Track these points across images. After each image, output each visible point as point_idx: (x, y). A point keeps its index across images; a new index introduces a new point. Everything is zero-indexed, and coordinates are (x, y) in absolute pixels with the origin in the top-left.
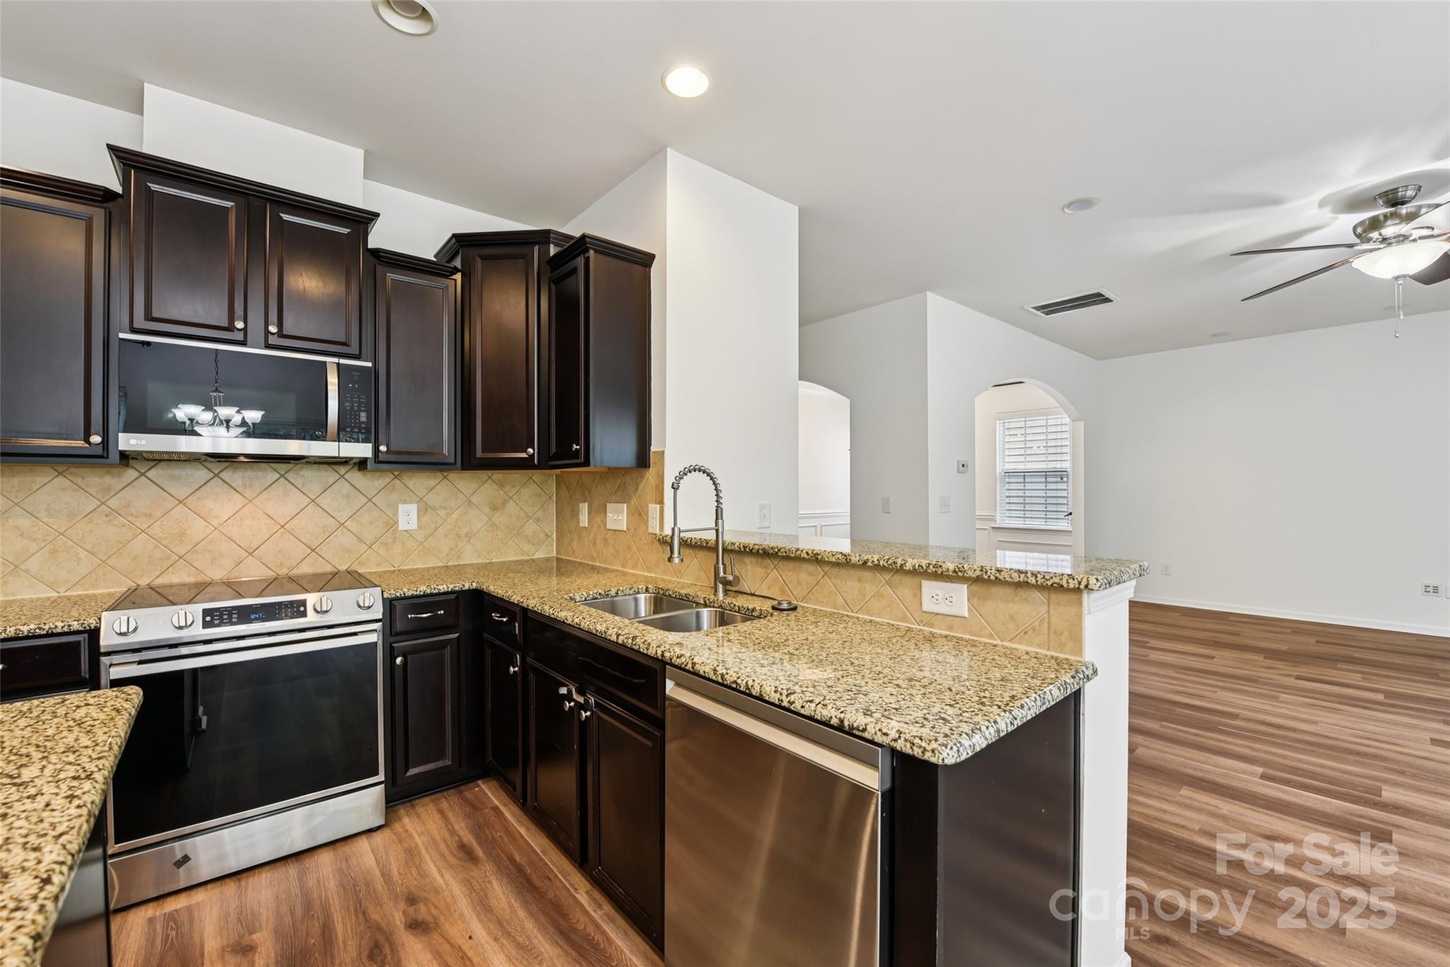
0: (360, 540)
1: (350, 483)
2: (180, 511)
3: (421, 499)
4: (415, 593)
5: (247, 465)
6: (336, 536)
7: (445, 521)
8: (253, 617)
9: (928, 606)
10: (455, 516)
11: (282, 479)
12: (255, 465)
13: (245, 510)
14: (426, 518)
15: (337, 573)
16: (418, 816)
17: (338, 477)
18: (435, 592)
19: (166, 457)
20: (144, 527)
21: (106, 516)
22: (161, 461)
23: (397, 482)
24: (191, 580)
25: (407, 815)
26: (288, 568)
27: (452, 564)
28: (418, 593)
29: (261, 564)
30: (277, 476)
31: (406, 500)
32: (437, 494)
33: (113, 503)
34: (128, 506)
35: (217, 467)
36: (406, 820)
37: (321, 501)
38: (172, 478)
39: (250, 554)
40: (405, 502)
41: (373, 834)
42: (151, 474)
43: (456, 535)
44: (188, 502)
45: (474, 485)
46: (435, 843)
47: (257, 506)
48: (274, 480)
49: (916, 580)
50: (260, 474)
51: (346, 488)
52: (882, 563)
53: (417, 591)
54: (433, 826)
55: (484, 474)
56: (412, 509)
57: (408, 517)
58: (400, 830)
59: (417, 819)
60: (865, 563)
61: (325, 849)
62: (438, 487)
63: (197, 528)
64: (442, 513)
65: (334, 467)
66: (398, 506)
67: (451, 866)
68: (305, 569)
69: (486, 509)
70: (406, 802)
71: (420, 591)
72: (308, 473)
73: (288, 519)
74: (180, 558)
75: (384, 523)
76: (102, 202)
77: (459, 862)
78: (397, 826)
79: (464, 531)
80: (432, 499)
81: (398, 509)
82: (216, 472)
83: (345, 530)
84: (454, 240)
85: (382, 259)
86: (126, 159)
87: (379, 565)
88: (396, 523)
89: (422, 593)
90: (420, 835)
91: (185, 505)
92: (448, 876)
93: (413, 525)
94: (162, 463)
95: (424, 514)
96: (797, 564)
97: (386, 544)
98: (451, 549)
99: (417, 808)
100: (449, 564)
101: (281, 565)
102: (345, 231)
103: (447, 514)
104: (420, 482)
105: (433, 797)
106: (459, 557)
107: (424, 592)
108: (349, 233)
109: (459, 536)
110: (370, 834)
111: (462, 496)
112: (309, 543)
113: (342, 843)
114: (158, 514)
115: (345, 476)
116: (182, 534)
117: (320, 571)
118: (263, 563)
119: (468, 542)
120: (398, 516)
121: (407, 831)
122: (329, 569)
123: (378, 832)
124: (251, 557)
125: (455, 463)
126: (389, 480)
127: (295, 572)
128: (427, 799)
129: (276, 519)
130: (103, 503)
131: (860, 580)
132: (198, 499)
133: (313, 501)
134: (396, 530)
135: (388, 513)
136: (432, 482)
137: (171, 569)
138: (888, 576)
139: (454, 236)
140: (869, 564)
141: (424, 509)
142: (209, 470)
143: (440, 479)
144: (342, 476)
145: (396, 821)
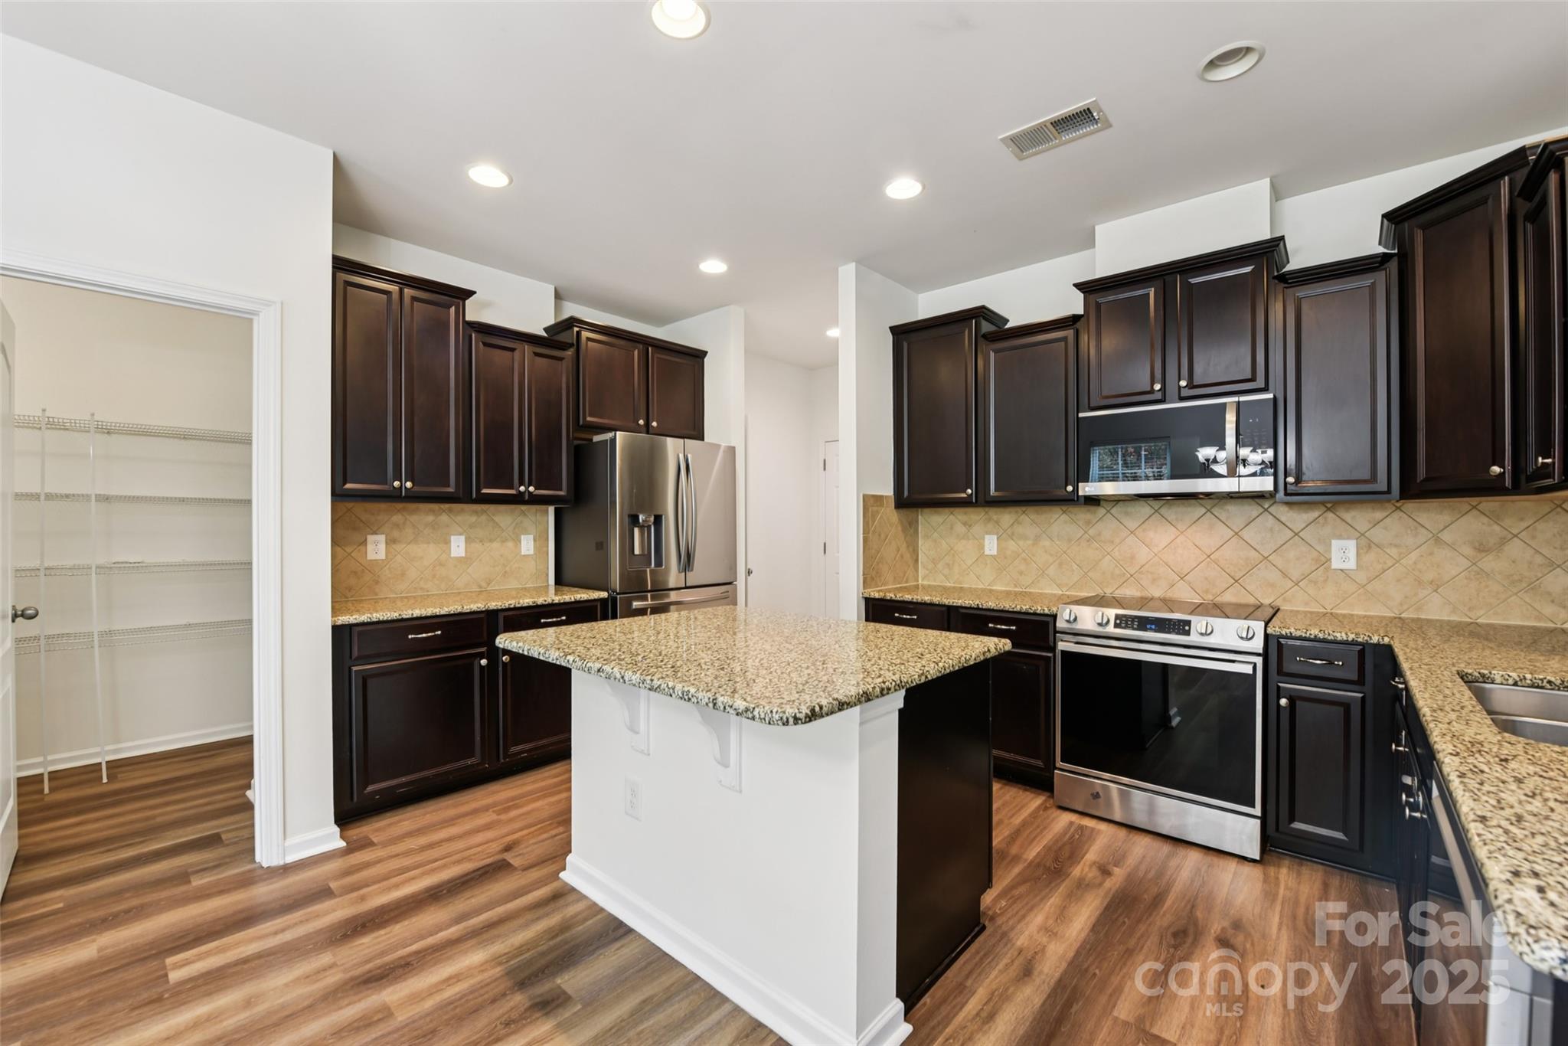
0: (1285, 575)
1: (1275, 517)
2: (1131, 539)
3: (1363, 535)
4: (1304, 635)
5: (1171, 502)
6: (1259, 569)
7: (1397, 562)
8: (1148, 626)
10: (1414, 556)
11: (1209, 513)
12: (1176, 502)
13: (1178, 540)
14: (1370, 557)
15: (1260, 607)
16: (1299, 874)
17: (1262, 510)
18: (1329, 638)
19: (1123, 498)
20: (1109, 550)
21: (1088, 541)
22: (1119, 501)
23: (1330, 515)
24: (1138, 594)
25: (1289, 867)
26: (1213, 595)
27: (1407, 616)
28: (1308, 635)
29: (1190, 589)
30: (1204, 510)
31: (1341, 535)
32: (1386, 528)
33: (1091, 532)
34: (1099, 534)
35: (1156, 504)
36: (1284, 871)
37: (1244, 534)
38: (1127, 514)
39: (1182, 578)
40: (1340, 537)
41: (1246, 862)
42: (1113, 511)
43: (1415, 580)
44: (1137, 532)
45: (1445, 518)
46: (1296, 902)
47: (1187, 537)
48: (1201, 514)
50: (1189, 509)
51: (1270, 521)
53: (1306, 633)
54: (1307, 891)
55: (1463, 503)
56: (1351, 545)
57: (1344, 554)
58: (1272, 874)
59: (1295, 875)
61: (1199, 849)
62: (1388, 520)
63: (1143, 554)
64: (1393, 552)
65: (1258, 500)
66: (1331, 542)
67: (1295, 929)
68: (1228, 597)
69: (1467, 550)
70: (1295, 857)
71: (1310, 634)
72: (1233, 508)
73: (1213, 550)
74: (1132, 576)
75: (1313, 559)
76: (1072, 325)
77: (1305, 931)
78: (1272, 870)
79: (1429, 576)
80: (1378, 534)
81: (1331, 544)
82: (1156, 509)
83: (1269, 565)
84: (1385, 221)
85: (1290, 281)
86: (1088, 288)
87: (1307, 604)
88: (1329, 560)
89: (1312, 637)
90: (1287, 888)
91: (1134, 534)
92: (1285, 935)
93: (1351, 564)
94: (1121, 503)
95: (1367, 552)
97: (1315, 583)
98: (1406, 597)
99: (1304, 868)
100: (1402, 616)
101: (1207, 592)
102: (1248, 269)
103: (1400, 554)
104: (1360, 517)
105: (1328, 869)
106: (1419, 609)
107: (1316, 636)
108: (1253, 269)
109: (1420, 582)
110: (1242, 861)
111: (1423, 531)
112: (1232, 574)
113: (1215, 853)
114: (1117, 541)
115: (1269, 510)
116: (1133, 558)
117: (1243, 601)
118: (1192, 588)
119: (1436, 591)
120: (1330, 552)
121: (1277, 878)
122: (1251, 601)
123: (1251, 864)
124: (1182, 581)
125: (1389, 492)
126: (1320, 513)
127: (1219, 599)
128: (1321, 867)
129: (1202, 549)
130: (1086, 532)
132: (1144, 530)
133: (1236, 534)
134: (1328, 568)
135: (1318, 549)
136: (1379, 515)
137: (1125, 584)
139: (1384, 216)
141: (1366, 545)
142: (1151, 507)
143: (1390, 511)
144: (1266, 510)
145: (1274, 865)
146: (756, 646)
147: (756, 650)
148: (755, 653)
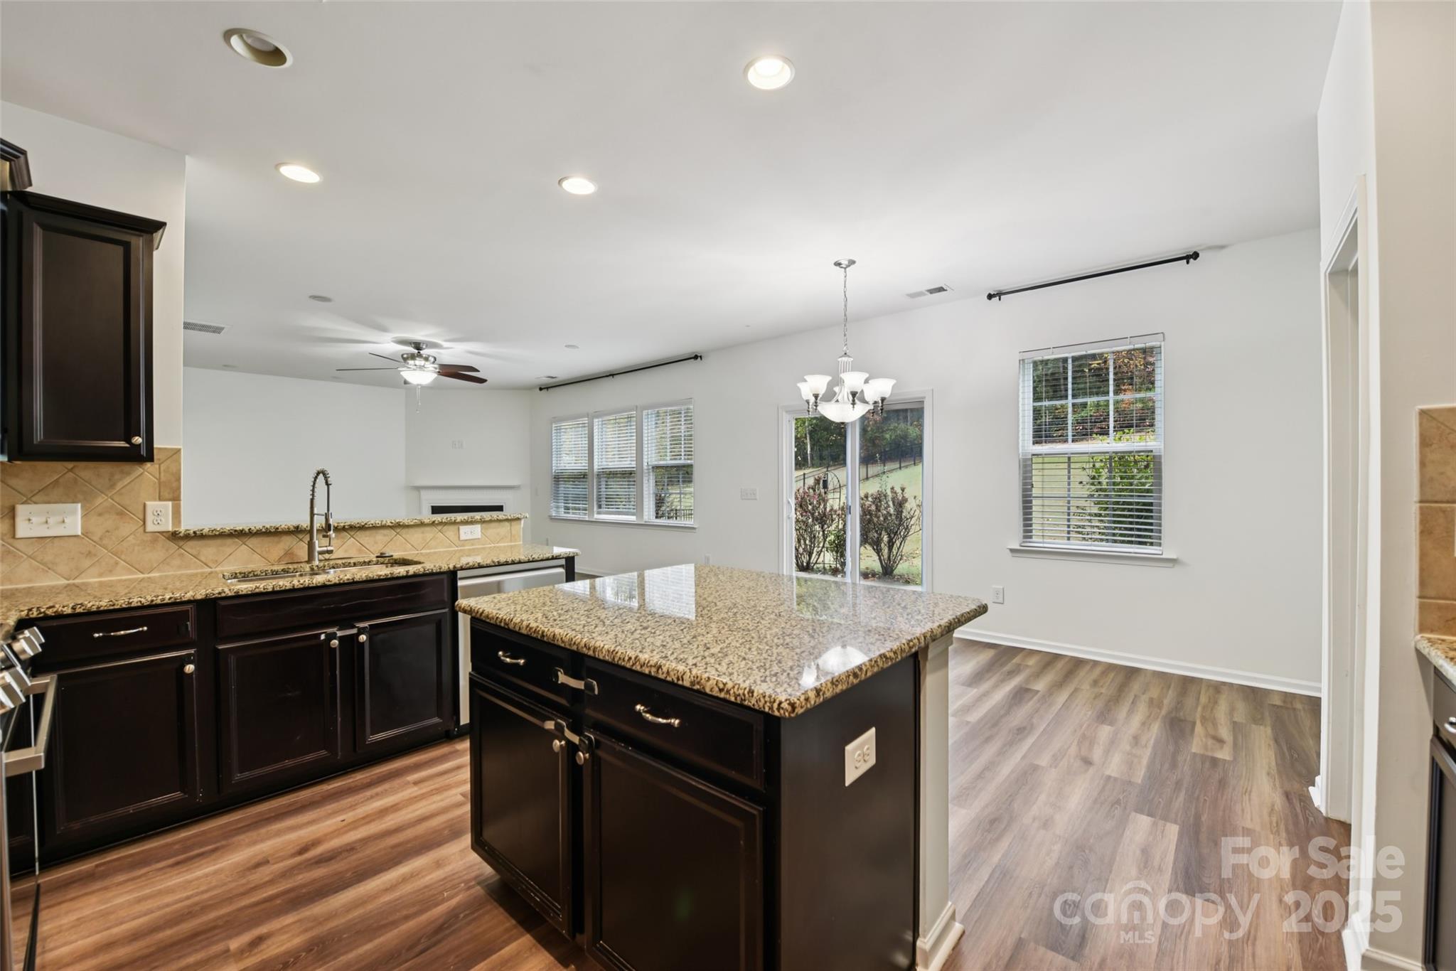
9: (463, 537)
49: (456, 527)
52: (444, 521)
60: (434, 522)
96: (373, 532)
131: (423, 533)
138: (440, 528)
140: (436, 522)
146: (710, 592)
147: (710, 588)
148: (710, 586)
